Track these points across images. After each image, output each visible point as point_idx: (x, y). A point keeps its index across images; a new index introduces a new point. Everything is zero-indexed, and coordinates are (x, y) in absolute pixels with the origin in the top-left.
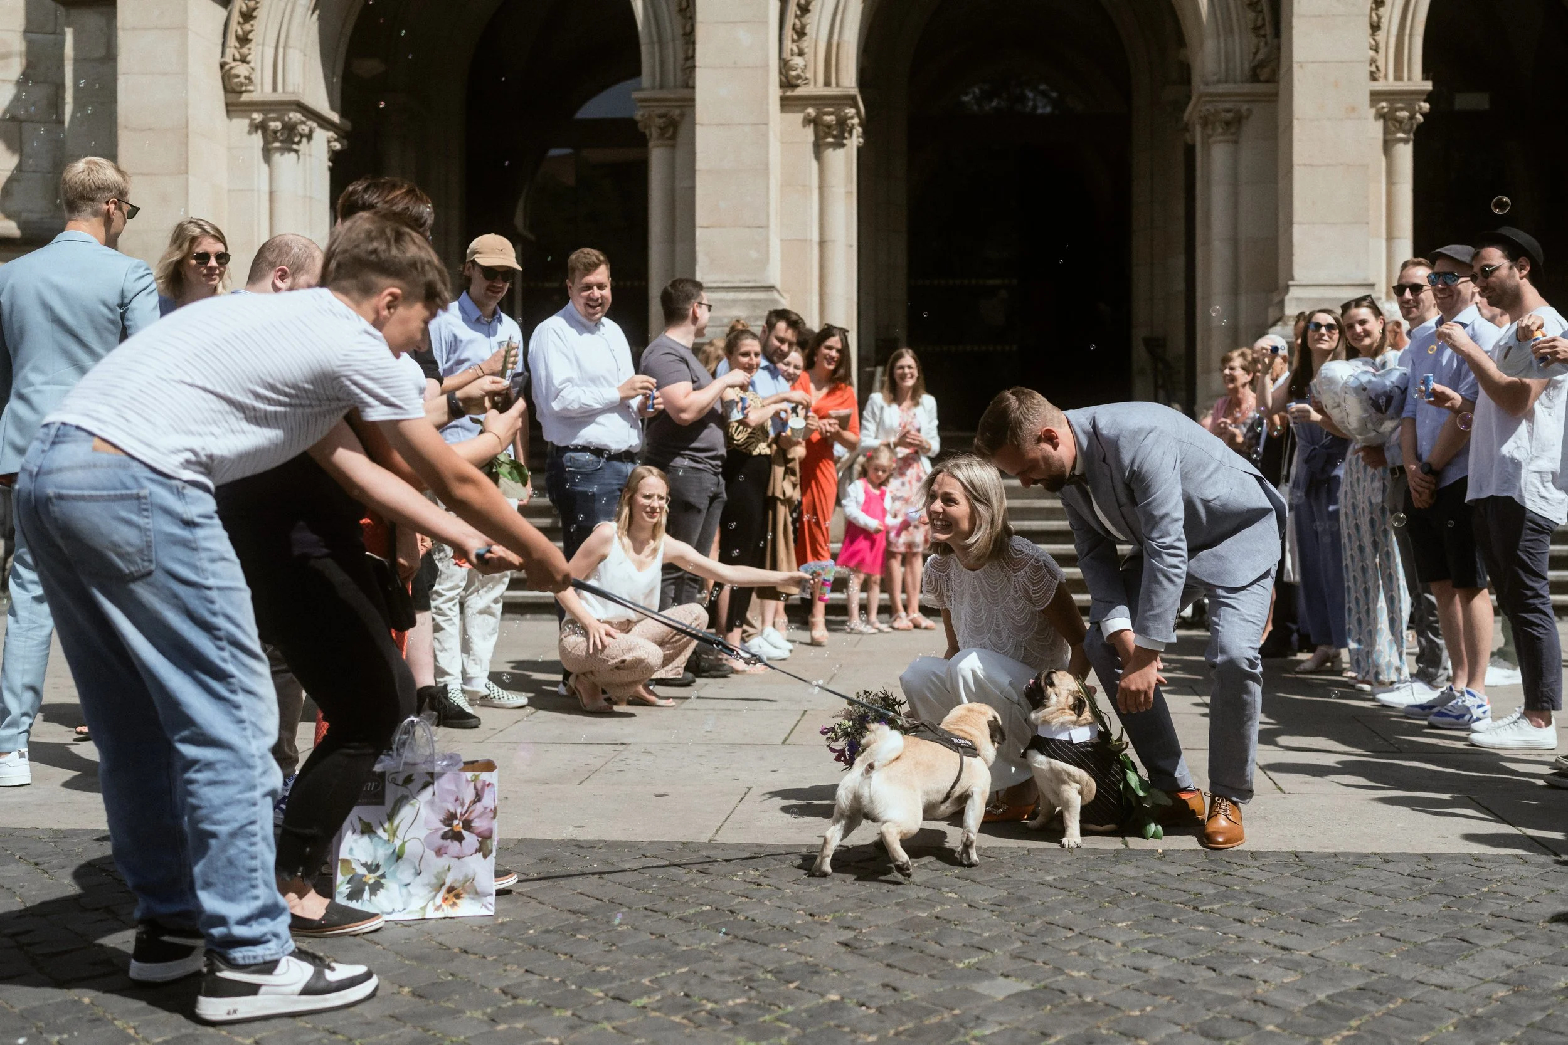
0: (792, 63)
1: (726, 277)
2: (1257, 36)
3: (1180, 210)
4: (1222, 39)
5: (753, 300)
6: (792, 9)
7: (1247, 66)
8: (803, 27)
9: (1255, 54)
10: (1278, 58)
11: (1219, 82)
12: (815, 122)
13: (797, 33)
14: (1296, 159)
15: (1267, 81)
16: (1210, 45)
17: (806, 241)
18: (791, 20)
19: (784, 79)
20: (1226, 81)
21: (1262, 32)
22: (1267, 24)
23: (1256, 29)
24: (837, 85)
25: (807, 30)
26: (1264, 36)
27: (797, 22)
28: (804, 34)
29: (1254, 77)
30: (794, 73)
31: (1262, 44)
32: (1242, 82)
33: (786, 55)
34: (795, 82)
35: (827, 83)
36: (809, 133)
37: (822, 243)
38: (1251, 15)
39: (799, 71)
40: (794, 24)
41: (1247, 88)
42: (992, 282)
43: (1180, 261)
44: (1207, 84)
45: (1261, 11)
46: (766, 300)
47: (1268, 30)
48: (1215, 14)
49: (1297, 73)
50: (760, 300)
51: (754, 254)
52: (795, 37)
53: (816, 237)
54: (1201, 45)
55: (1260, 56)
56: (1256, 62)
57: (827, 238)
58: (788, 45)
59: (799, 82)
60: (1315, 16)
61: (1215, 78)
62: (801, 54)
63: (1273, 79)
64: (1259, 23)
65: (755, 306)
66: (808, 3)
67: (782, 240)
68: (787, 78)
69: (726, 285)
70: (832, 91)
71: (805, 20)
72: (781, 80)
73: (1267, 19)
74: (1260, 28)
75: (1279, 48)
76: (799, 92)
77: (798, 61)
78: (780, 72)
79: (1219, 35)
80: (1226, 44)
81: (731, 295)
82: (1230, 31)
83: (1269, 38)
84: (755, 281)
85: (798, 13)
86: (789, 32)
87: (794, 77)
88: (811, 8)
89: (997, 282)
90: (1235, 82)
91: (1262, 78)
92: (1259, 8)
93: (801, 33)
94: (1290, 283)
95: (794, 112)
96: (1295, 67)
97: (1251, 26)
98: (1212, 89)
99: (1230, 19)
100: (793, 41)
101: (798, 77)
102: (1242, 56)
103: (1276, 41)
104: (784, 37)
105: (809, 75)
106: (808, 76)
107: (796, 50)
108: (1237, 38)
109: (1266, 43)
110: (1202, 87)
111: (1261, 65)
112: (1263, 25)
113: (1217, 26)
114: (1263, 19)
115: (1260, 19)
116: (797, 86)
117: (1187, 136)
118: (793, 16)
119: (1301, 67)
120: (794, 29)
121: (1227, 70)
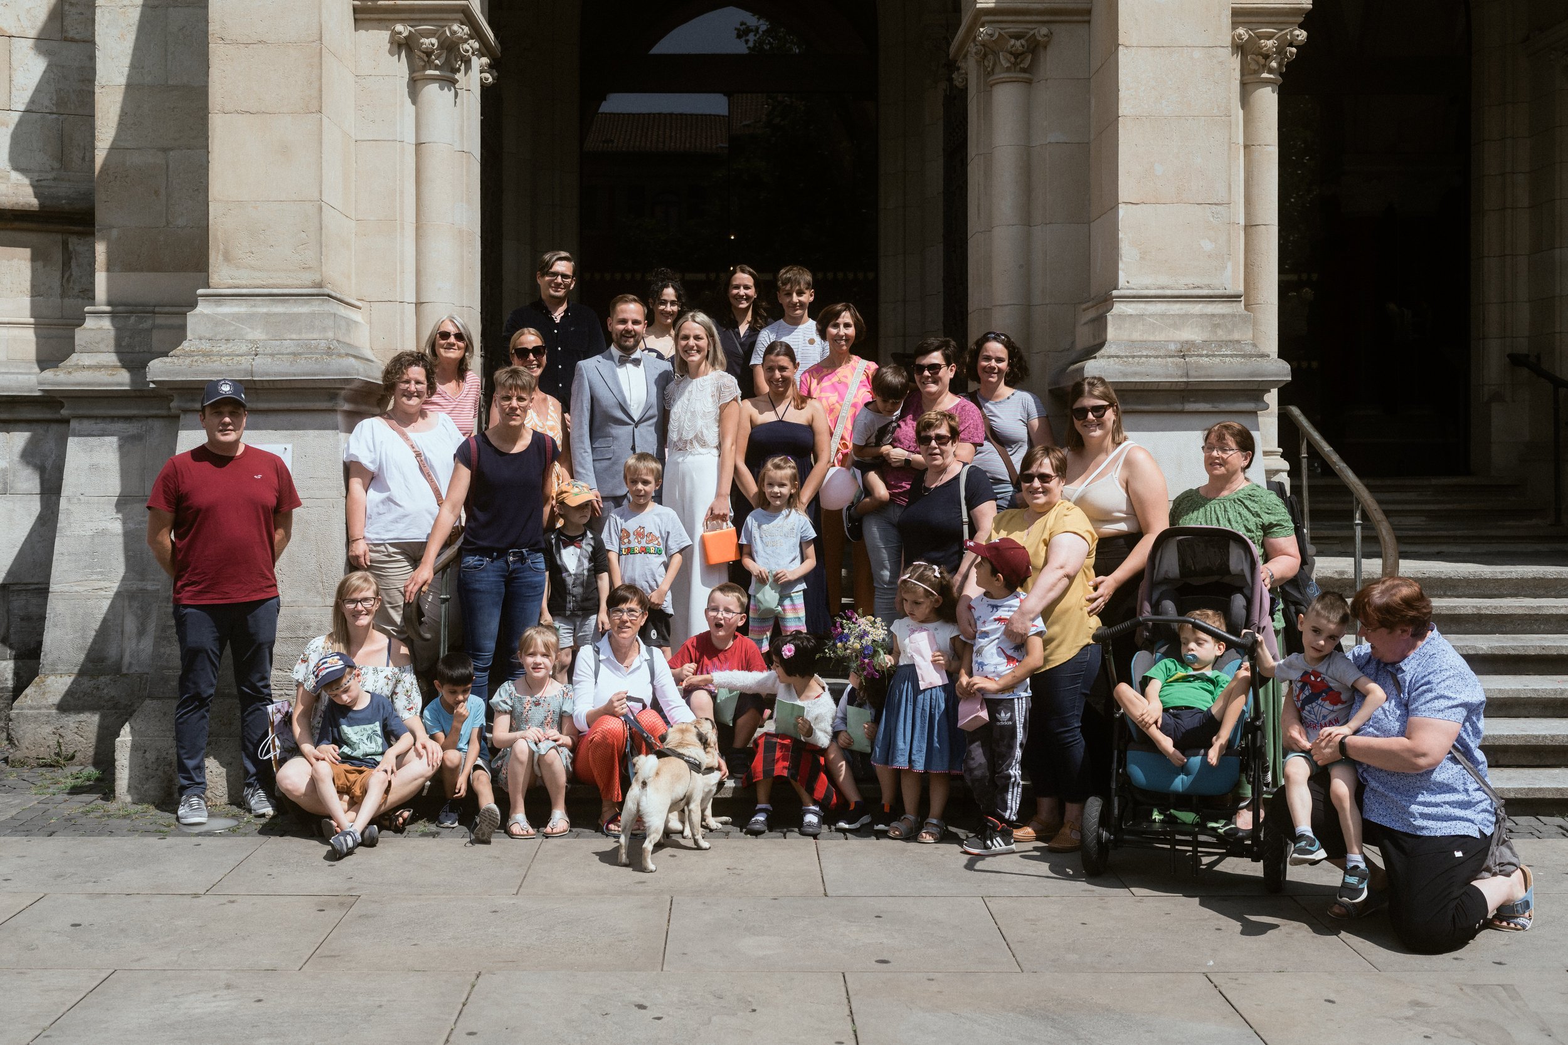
5: (1213, 315)
50: (1223, 316)
65: (1217, 326)
84: (1209, 287)
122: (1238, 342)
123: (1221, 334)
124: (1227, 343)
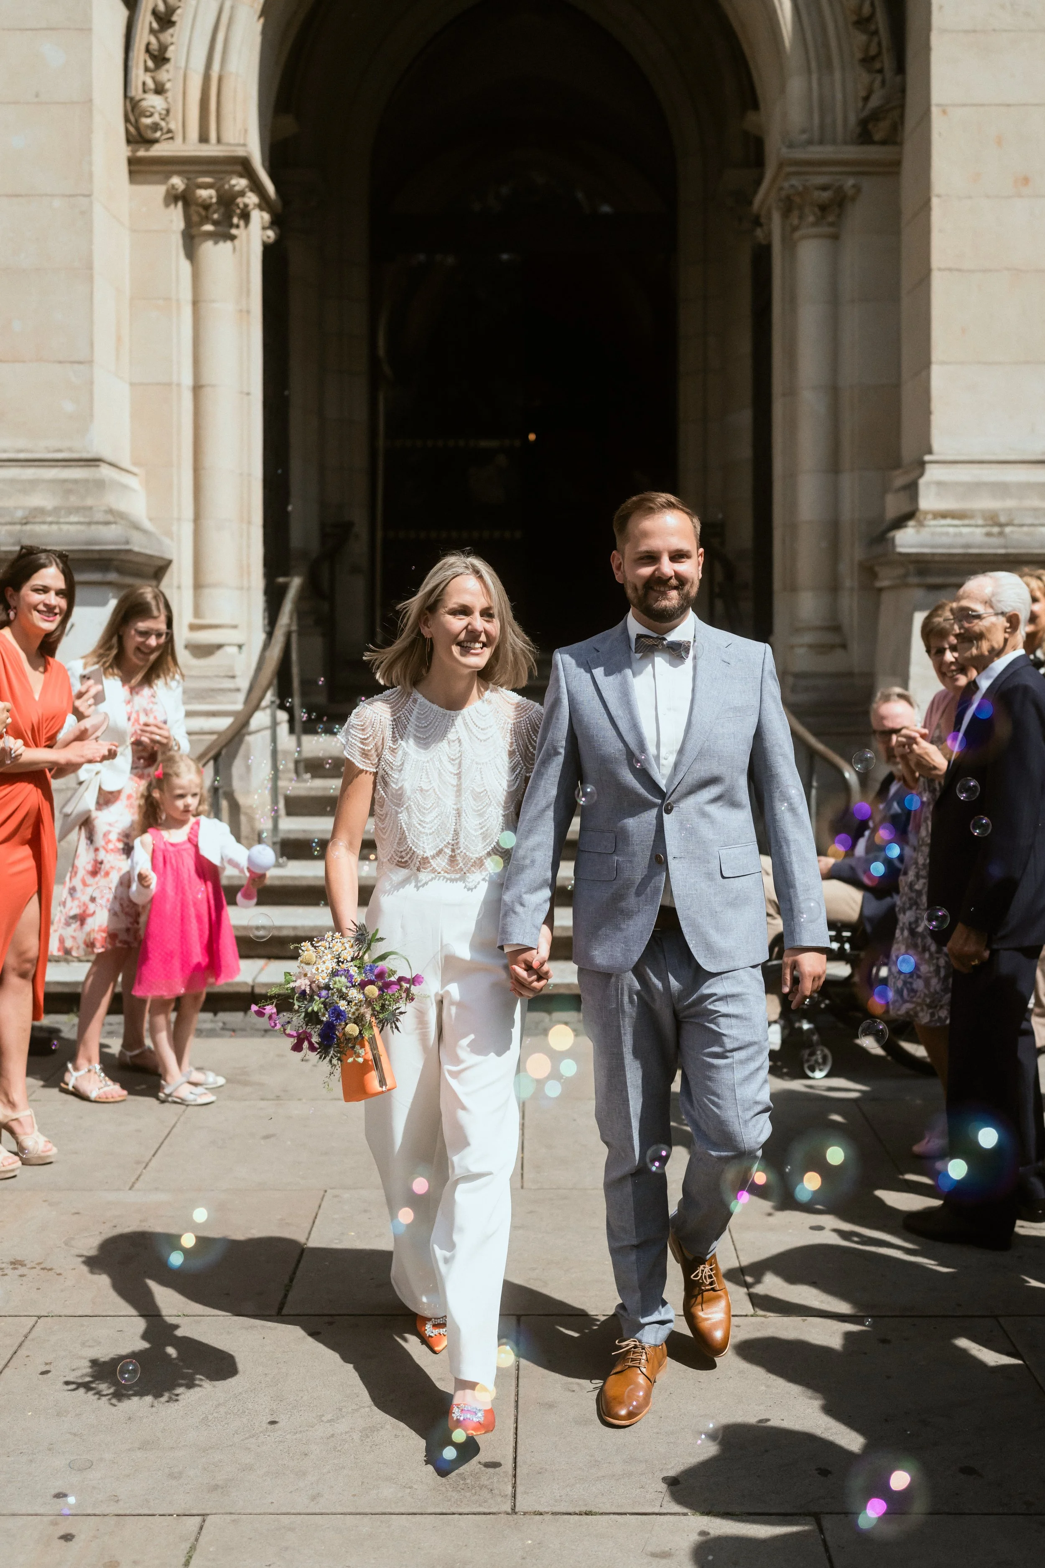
0: (144, 104)
1: (21, 443)
2: (870, 71)
3: (744, 346)
4: (815, 77)
5: (65, 481)
6: (145, 19)
7: (852, 119)
8: (163, 48)
9: (866, 99)
10: (902, 106)
11: (810, 142)
12: (184, 198)
13: (154, 57)
14: (937, 259)
15: (883, 143)
16: (796, 86)
17: (169, 384)
18: (143, 37)
19: (132, 129)
20: (821, 142)
21: (878, 66)
22: (884, 51)
23: (867, 61)
24: (219, 141)
25: (169, 54)
26: (881, 71)
27: (153, 40)
28: (166, 60)
29: (864, 136)
30: (147, 121)
31: (877, 84)
32: (845, 143)
33: (136, 91)
34: (150, 135)
35: (204, 138)
36: (176, 217)
37: (197, 389)
38: (861, 38)
39: (156, 118)
40: (148, 44)
41: (853, 152)
42: (484, 444)
43: (744, 418)
44: (791, 146)
45: (876, 32)
46: (86, 481)
47: (887, 61)
48: (804, 40)
49: (939, 124)
50: (76, 481)
51: (69, 407)
52: (150, 64)
53: (187, 380)
54: (783, 90)
55: (875, 102)
56: (866, 113)
57: (204, 381)
58: (139, 76)
59: (158, 134)
60: (966, 32)
61: (804, 137)
62: (160, 90)
63: (894, 138)
64: (873, 51)
65: (69, 492)
66: (171, 11)
67: (132, 384)
68: (137, 128)
69: (22, 456)
70: (211, 150)
71: (166, 37)
72: (127, 131)
73: (884, 43)
74: (873, 58)
75: (903, 91)
76: (157, 151)
77: (154, 102)
78: (127, 120)
79: (809, 71)
80: (820, 84)
81: (30, 473)
82: (826, 65)
83: (889, 74)
84: (70, 450)
85: (155, 25)
86: (139, 56)
87: (147, 126)
88: (175, 18)
89: (493, 444)
90: (834, 142)
91: (877, 137)
92: (873, 27)
93: (159, 58)
94: (927, 458)
95: (149, 183)
96: (935, 111)
97: (859, 55)
98: (800, 154)
99: (826, 45)
100: (147, 69)
101: (156, 127)
102: (845, 103)
103: (898, 79)
104: (132, 63)
105: (174, 124)
106: (172, 126)
107: (151, 84)
108: (837, 75)
109: (883, 83)
110: (784, 150)
111: (875, 116)
112: (879, 54)
113: (807, 52)
114: (879, 44)
115: (874, 45)
116: (155, 141)
117: (759, 232)
118: (146, 30)
119: (944, 112)
120: (148, 50)
121: (822, 126)
122: (91, 508)
123: (74, 500)
124: (77, 510)
